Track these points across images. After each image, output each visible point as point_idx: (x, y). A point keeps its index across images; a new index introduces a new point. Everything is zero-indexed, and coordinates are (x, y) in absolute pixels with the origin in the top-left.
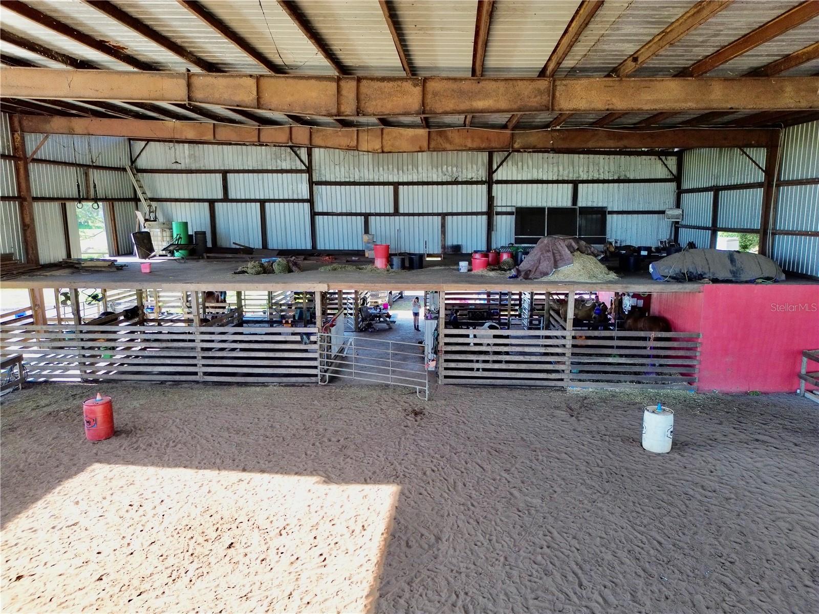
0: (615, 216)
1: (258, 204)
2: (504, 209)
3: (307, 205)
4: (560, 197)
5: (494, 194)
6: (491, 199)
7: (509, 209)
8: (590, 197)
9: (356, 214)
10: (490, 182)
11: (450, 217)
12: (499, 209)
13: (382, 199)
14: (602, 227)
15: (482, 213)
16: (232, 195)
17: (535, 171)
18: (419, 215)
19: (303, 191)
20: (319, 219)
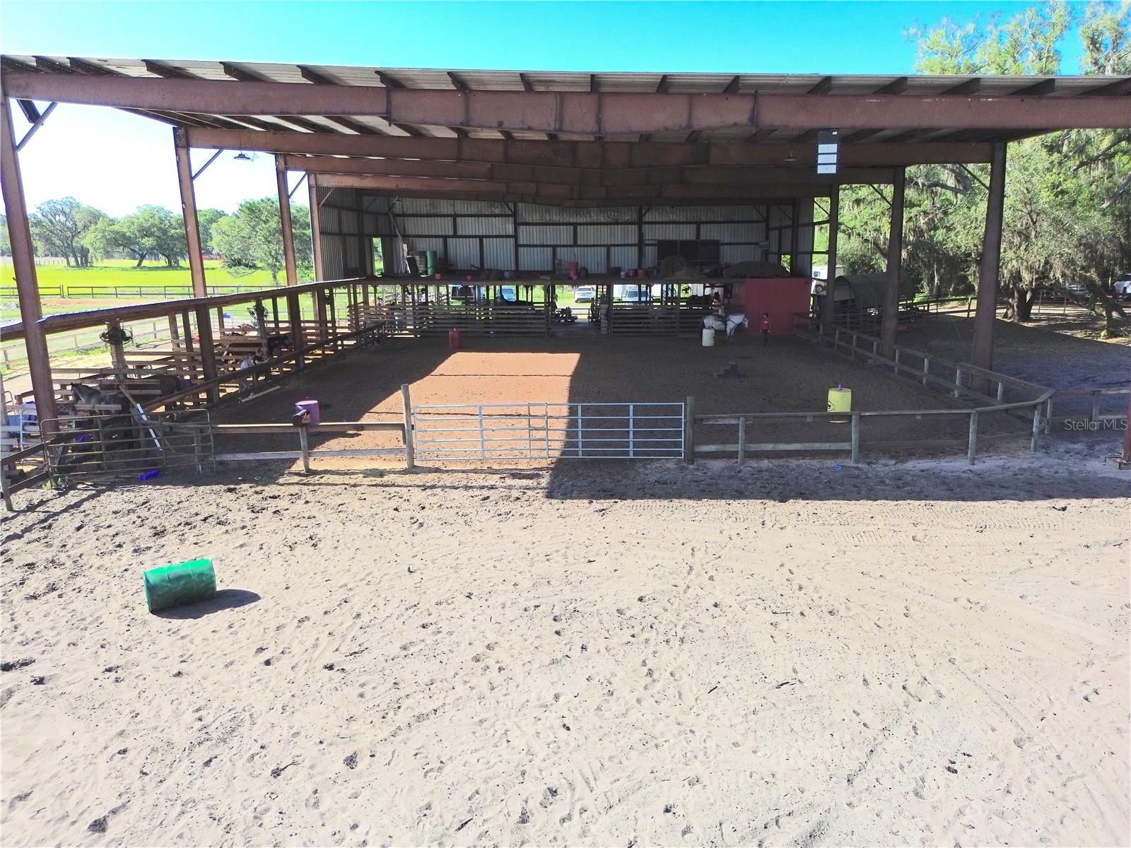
0: (725, 246)
1: (478, 239)
2: (650, 242)
3: (512, 240)
4: (687, 233)
5: (643, 231)
6: (641, 235)
7: (653, 242)
8: (709, 233)
9: (547, 246)
10: (640, 223)
11: (613, 248)
12: (647, 242)
13: (564, 235)
14: (717, 255)
15: (635, 245)
16: (460, 232)
17: (671, 215)
18: (591, 246)
19: (511, 231)
20: (521, 250)
